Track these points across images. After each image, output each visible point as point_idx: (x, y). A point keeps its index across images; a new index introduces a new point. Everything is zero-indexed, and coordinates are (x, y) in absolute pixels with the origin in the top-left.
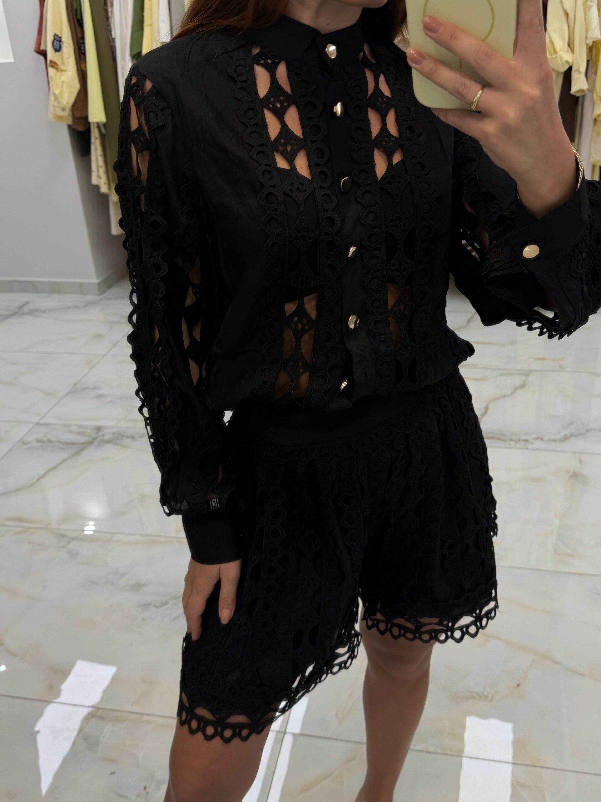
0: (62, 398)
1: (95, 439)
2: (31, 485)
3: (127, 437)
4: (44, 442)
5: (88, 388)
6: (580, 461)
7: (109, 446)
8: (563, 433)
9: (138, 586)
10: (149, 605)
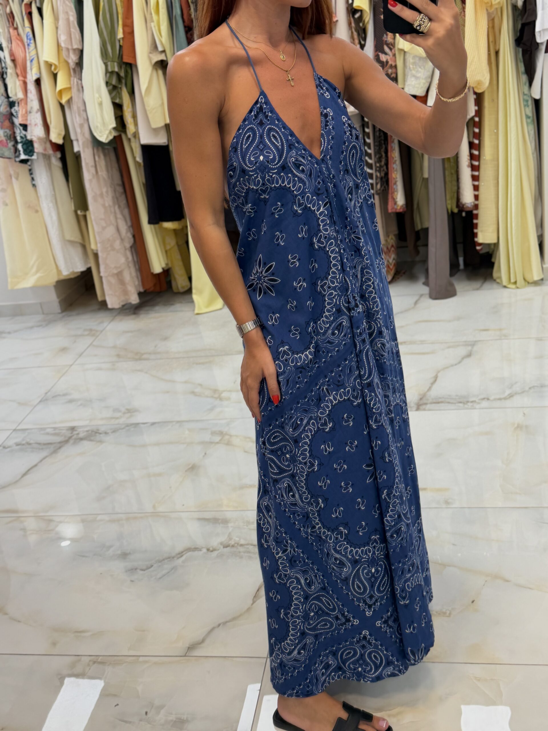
0: (35, 406)
1: (70, 438)
2: (16, 482)
3: (100, 434)
4: (23, 445)
5: (59, 395)
6: (524, 414)
7: (85, 443)
8: (508, 392)
9: (124, 555)
10: (136, 569)
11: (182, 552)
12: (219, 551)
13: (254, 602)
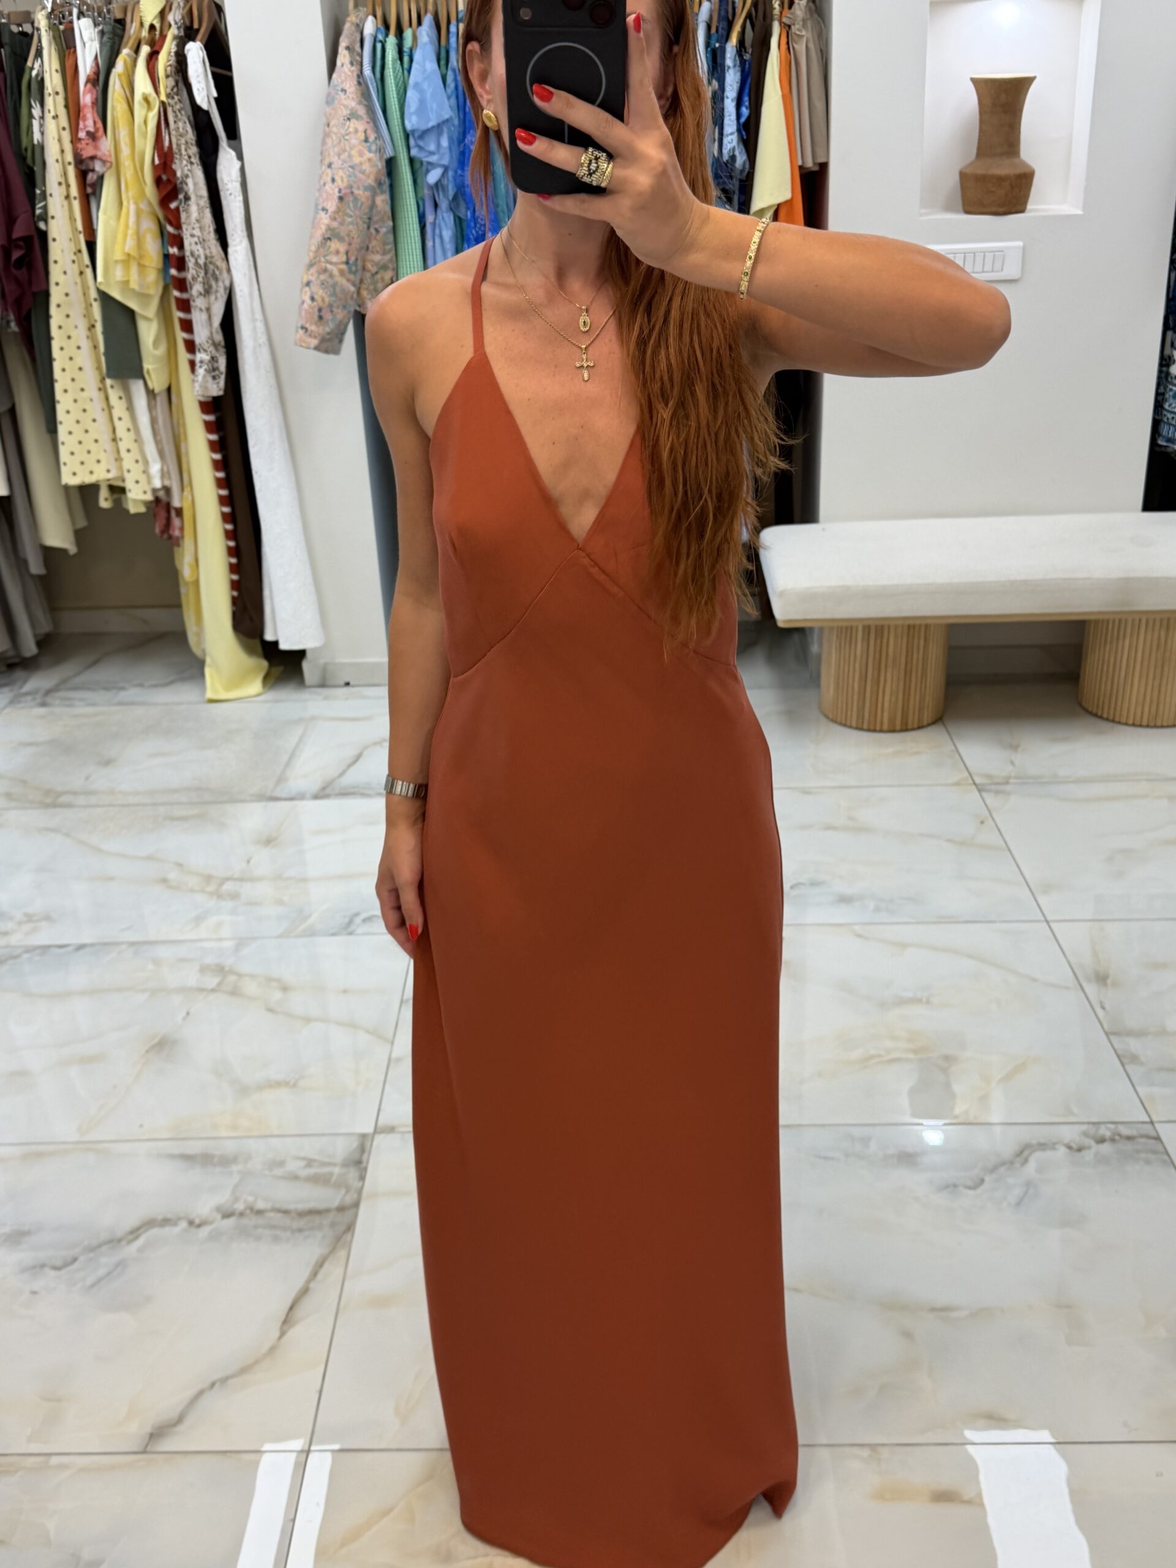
9: (17, 1237)
10: (43, 1266)
11: (138, 1229)
12: (214, 1226)
13: (283, 1334)
